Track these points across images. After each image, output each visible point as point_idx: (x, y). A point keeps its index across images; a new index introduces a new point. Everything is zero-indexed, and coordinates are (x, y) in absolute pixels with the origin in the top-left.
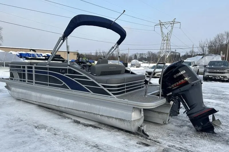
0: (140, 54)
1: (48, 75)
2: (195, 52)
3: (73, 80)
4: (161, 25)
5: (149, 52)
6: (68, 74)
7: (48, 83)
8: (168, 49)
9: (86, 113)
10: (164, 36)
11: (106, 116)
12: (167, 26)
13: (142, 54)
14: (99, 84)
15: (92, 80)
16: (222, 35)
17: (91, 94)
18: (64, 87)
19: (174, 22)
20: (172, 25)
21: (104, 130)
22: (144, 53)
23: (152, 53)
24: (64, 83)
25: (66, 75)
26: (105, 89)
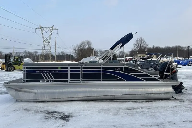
0: (16, 53)
1: (102, 73)
2: (65, 53)
3: (129, 74)
4: (41, 29)
5: (26, 51)
6: (124, 71)
7: (102, 79)
8: (49, 50)
9: (142, 95)
10: (45, 39)
11: (158, 93)
12: (47, 31)
13: (19, 53)
14: (151, 75)
15: (146, 73)
16: (85, 42)
17: (146, 82)
18: (120, 80)
19: (52, 29)
20: (51, 30)
21: (156, 101)
22: (20, 52)
23: (28, 52)
24: (120, 77)
25: (122, 72)
26: (156, 78)
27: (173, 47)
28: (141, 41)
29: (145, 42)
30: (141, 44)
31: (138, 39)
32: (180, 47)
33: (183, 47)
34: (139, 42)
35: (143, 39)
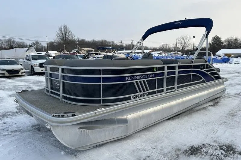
3: (208, 73)
17: (215, 81)
24: (203, 78)
27: (99, 41)
28: (65, 30)
29: (71, 32)
30: (66, 34)
31: (61, 26)
32: (105, 41)
33: (108, 42)
34: (63, 31)
35: (67, 27)
